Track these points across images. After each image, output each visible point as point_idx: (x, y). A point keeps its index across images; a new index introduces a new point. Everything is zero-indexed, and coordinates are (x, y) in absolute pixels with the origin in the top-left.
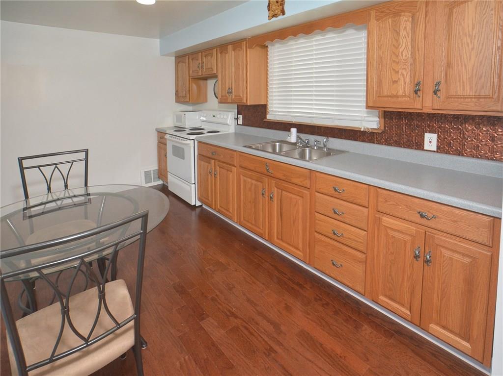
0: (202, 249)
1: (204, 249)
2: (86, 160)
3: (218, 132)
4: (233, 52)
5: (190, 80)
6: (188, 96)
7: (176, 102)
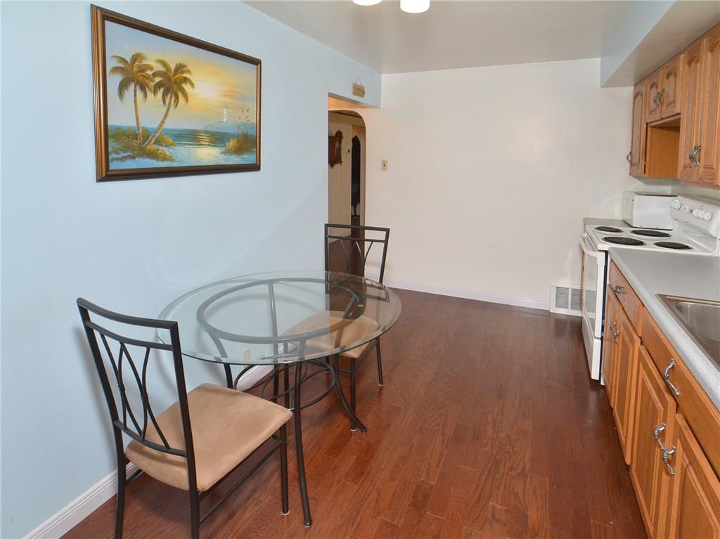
0: (524, 465)
1: (527, 469)
2: (386, 242)
3: (687, 248)
4: (709, 54)
5: (649, 128)
6: (642, 162)
7: (630, 174)
